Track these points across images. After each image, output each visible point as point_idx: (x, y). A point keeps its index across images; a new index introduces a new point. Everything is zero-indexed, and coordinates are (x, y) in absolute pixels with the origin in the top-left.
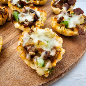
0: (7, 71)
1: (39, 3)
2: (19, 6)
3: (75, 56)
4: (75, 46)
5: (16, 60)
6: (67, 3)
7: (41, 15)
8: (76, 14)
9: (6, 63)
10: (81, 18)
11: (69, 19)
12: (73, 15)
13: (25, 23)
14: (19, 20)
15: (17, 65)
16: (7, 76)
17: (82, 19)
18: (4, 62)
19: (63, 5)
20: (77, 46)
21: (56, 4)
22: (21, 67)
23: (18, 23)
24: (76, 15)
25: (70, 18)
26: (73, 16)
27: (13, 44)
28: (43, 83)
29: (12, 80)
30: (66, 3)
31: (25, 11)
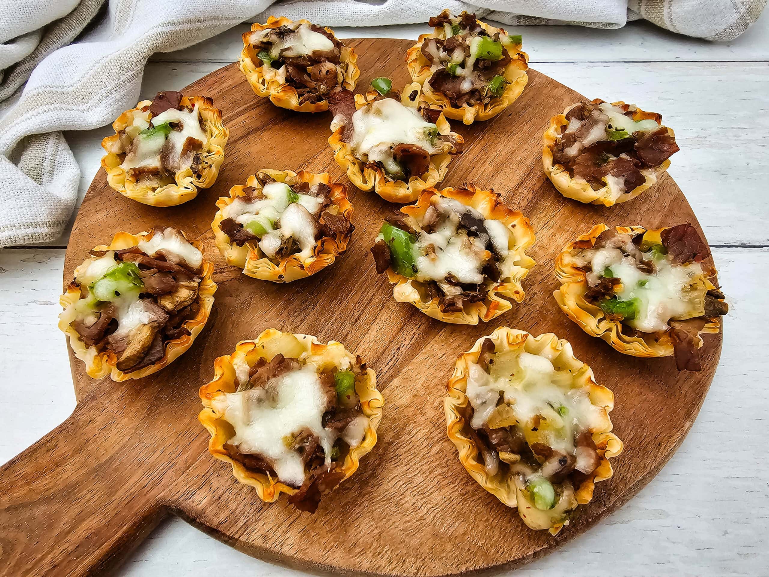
0: (403, 501)
1: (477, 117)
2: (393, 167)
4: (650, 396)
5: (423, 457)
6: (628, 157)
8: (671, 257)
9: (390, 466)
10: (693, 287)
11: (642, 284)
12: (659, 258)
13: (446, 288)
14: (415, 271)
15: (432, 476)
16: (408, 519)
17: (695, 293)
18: (382, 461)
19: (606, 160)
20: (660, 398)
21: (573, 151)
22: (448, 484)
23: (410, 281)
24: (674, 261)
25: (643, 276)
26: (658, 266)
27: (392, 377)
28: (537, 549)
29: (429, 536)
30: (623, 156)
31: (437, 216)
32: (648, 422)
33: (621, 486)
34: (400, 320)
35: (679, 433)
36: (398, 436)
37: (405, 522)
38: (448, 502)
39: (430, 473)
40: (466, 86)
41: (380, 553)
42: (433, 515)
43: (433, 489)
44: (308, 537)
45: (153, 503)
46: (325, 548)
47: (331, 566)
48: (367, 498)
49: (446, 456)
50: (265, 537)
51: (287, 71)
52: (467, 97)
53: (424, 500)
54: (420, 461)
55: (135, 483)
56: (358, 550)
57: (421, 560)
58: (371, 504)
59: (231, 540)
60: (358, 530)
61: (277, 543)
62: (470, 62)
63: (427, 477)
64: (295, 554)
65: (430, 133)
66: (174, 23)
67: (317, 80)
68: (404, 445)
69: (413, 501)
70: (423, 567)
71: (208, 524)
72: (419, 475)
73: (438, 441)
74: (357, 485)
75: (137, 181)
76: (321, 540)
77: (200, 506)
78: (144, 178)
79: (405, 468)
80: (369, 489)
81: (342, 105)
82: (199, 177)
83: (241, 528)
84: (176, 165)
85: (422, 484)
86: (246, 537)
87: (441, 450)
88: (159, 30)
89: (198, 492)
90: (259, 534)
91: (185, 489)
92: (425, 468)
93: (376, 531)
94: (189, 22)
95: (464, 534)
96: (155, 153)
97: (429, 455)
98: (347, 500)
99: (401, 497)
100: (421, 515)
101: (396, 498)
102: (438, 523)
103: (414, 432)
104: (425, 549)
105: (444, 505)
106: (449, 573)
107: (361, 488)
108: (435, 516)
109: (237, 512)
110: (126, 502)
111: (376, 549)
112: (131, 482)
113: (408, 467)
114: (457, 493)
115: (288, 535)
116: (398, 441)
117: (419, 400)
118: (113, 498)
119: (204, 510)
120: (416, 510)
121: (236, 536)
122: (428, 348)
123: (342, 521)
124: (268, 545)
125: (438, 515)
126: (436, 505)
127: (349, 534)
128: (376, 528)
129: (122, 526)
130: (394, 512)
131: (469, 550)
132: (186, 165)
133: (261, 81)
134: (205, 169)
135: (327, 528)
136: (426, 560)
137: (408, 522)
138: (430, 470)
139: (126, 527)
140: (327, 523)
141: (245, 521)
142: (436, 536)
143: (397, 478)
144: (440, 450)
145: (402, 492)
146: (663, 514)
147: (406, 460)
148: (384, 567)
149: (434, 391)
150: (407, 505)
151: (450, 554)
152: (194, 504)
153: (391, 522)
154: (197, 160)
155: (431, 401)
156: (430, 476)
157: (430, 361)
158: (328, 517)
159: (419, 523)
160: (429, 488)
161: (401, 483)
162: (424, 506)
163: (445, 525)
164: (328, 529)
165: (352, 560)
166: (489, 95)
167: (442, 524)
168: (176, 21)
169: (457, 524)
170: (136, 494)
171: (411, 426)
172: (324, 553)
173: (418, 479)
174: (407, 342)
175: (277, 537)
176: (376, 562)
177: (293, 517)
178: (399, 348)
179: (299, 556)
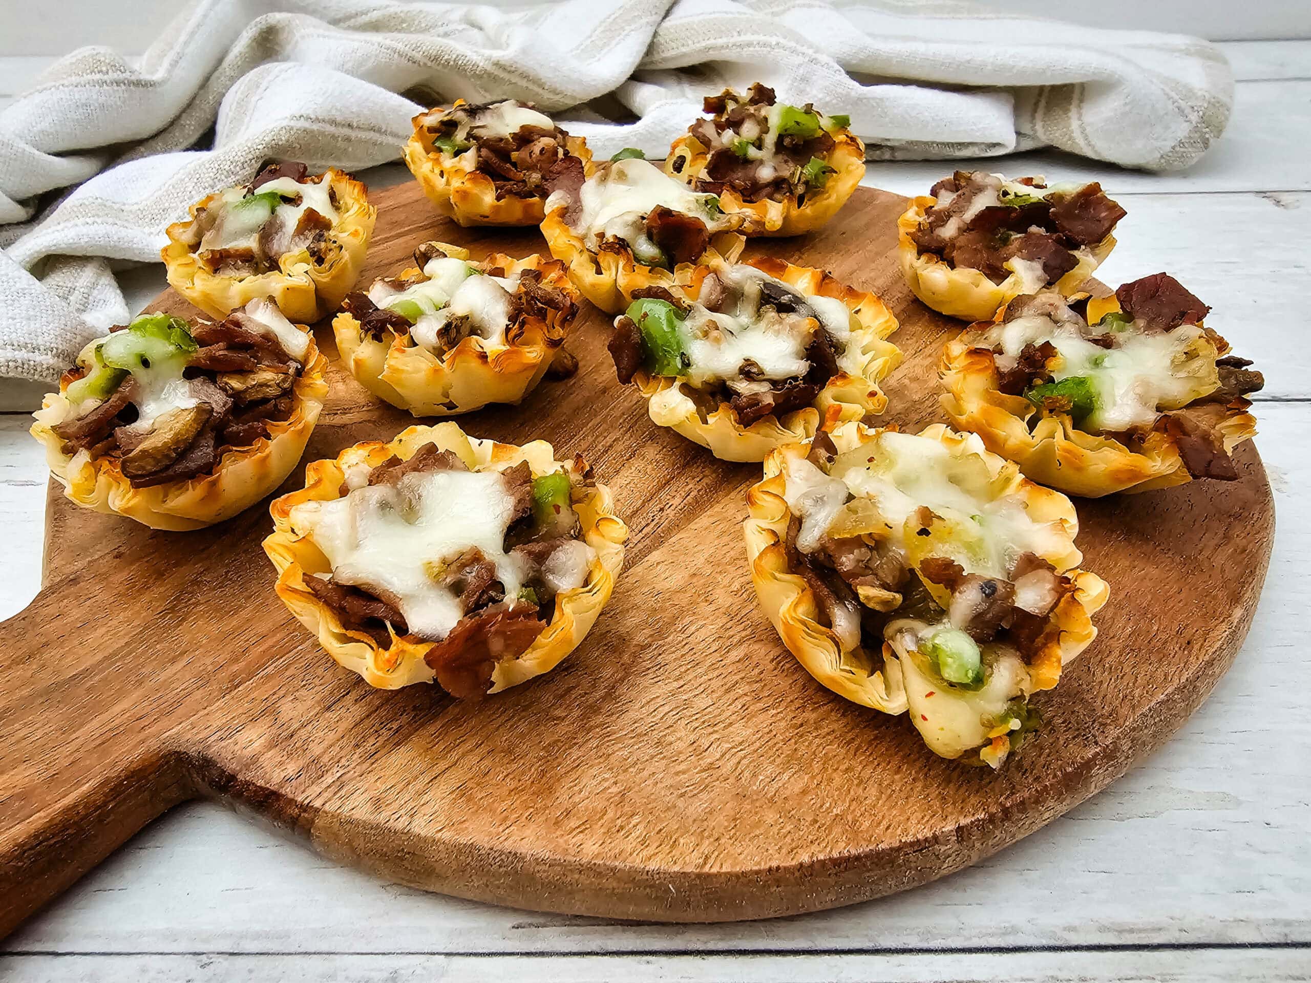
0: (670, 739)
1: (786, 219)
2: (646, 249)
3: (1173, 647)
5: (713, 666)
6: (1042, 231)
7: (855, 326)
9: (646, 681)
10: (1191, 355)
11: (1096, 363)
12: (1121, 330)
14: (687, 364)
15: (732, 695)
16: (682, 767)
17: (1196, 364)
18: (627, 675)
20: (1174, 575)
22: (765, 710)
23: (677, 384)
26: (1121, 337)
28: (964, 822)
29: (727, 797)
30: (1034, 229)
31: (723, 292)
32: (1156, 609)
33: (1124, 711)
34: (664, 472)
35: (1224, 626)
36: (660, 634)
37: (677, 774)
38: (766, 738)
39: (728, 691)
40: (766, 173)
41: (622, 828)
42: (734, 760)
43: (734, 717)
44: (469, 800)
45: (153, 744)
46: (505, 819)
47: (515, 854)
48: (598, 733)
49: (757, 665)
50: (377, 803)
51: (480, 156)
52: (768, 190)
53: (716, 736)
54: (706, 673)
55: (124, 712)
56: (573, 823)
57: (712, 840)
58: (602, 744)
59: (305, 811)
60: (576, 788)
61: (402, 812)
62: (770, 139)
63: (719, 698)
64: (441, 830)
65: (706, 202)
66: (308, 118)
67: (528, 169)
68: (673, 649)
69: (692, 737)
70: (716, 853)
71: (261, 783)
72: (704, 695)
73: (740, 642)
74: (576, 713)
75: (215, 270)
76: (496, 805)
77: (249, 749)
78: (227, 266)
79: (676, 685)
80: (600, 719)
81: (563, 180)
82: (320, 261)
83: (329, 787)
84: (283, 249)
85: (709, 710)
86: (339, 804)
87: (747, 657)
88: (285, 123)
89: (249, 727)
90: (367, 796)
91: (224, 721)
92: (715, 684)
93: (614, 790)
94: (333, 122)
95: (804, 792)
96: (252, 231)
97: (723, 663)
98: (556, 737)
99: (667, 731)
100: (709, 760)
101: (656, 732)
102: (746, 774)
103: (693, 628)
104: (720, 820)
105: (758, 744)
106: (774, 864)
107: (584, 717)
108: (739, 763)
109: (325, 759)
110: (98, 742)
111: (613, 821)
112: (117, 709)
113: (682, 683)
114: (783, 724)
115: (426, 798)
116: (660, 642)
117: (702, 581)
118: (74, 736)
119: (254, 759)
120: (699, 752)
121: (317, 804)
122: (717, 508)
123: (543, 773)
124: (382, 818)
125: (745, 762)
126: (741, 744)
127: (557, 794)
128: (615, 783)
129: (79, 784)
130: (652, 757)
131: (816, 821)
132: (301, 248)
133: (437, 171)
134: (330, 250)
135: (511, 784)
136: (722, 841)
137: (684, 772)
138: (727, 687)
139: (87, 785)
140: (511, 776)
141: (338, 775)
142: (741, 796)
143: (659, 700)
144: (746, 655)
145: (670, 722)
146: (1227, 800)
147: (677, 673)
148: (631, 854)
149: (731, 569)
150: (680, 745)
151: (775, 829)
152: (237, 748)
153: (646, 773)
154: (319, 238)
155: (726, 582)
156: (727, 696)
157: (721, 526)
158: (514, 766)
159: (705, 775)
160: (722, 717)
161: (667, 708)
162: (714, 746)
163: (761, 778)
164: (512, 787)
165: (561, 841)
166: (803, 179)
167: (755, 775)
168: (312, 116)
169: (785, 777)
170: (121, 729)
171: (687, 620)
172: (501, 829)
173: (701, 703)
174: (677, 501)
175: (403, 802)
176: (613, 845)
177: (442, 765)
178: (662, 510)
179: (446, 835)
